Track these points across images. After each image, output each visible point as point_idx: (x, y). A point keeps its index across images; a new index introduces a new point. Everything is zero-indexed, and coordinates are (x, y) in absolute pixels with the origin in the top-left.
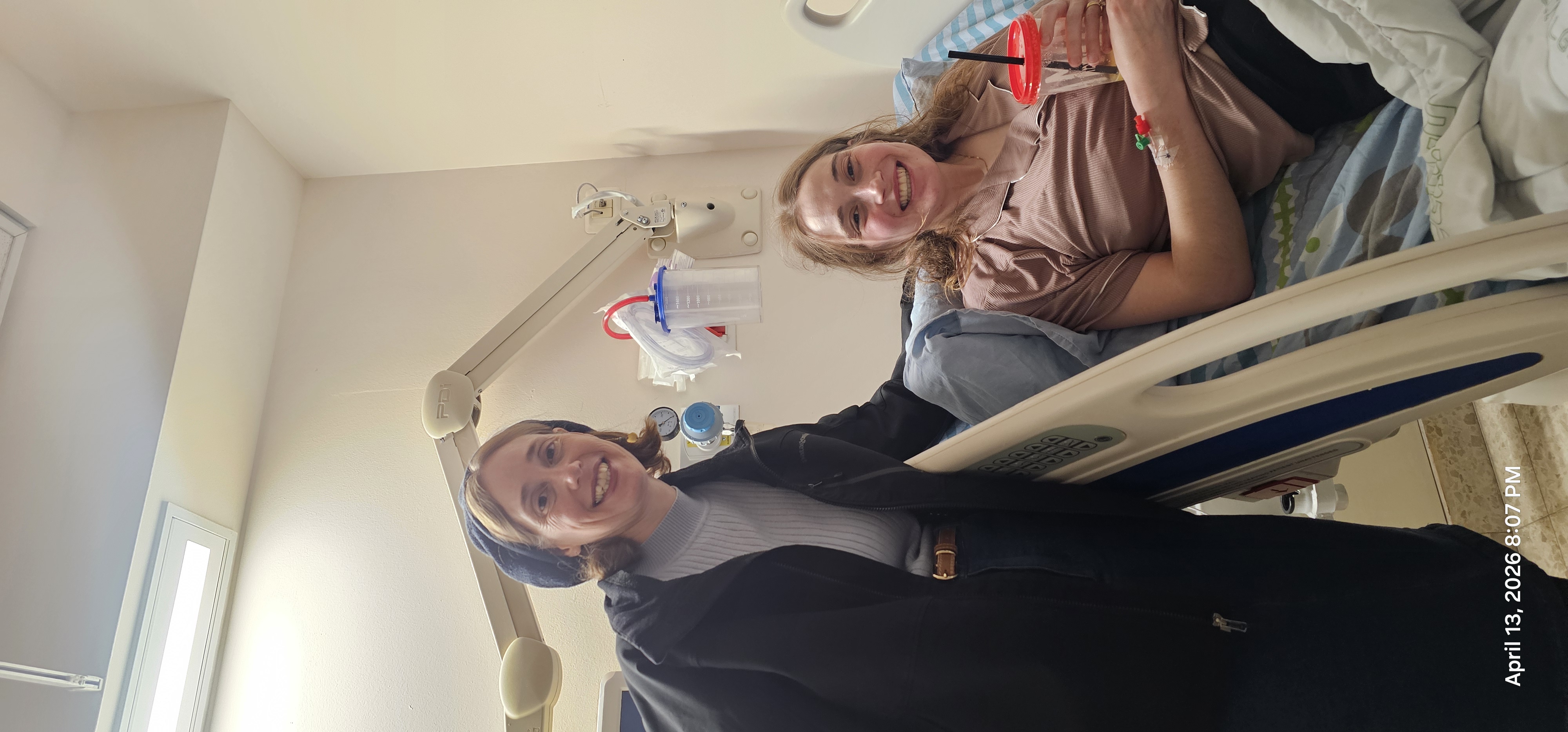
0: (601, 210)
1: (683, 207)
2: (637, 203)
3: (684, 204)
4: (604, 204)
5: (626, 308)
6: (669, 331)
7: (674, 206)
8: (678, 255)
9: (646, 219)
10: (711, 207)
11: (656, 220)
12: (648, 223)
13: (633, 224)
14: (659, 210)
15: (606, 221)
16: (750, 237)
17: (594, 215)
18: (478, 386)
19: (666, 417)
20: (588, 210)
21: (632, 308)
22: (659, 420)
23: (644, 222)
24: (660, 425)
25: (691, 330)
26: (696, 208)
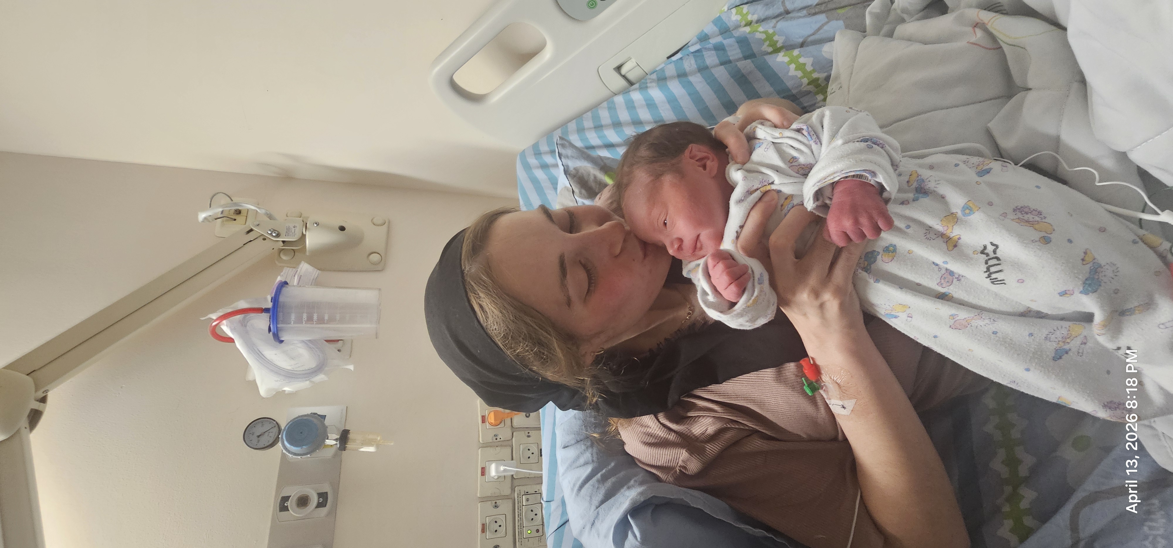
0: (234, 217)
1: (315, 225)
2: (270, 217)
3: (316, 223)
4: (238, 212)
5: (239, 317)
6: (282, 342)
7: (306, 224)
8: (305, 267)
9: (277, 232)
10: (342, 229)
11: (287, 234)
12: (278, 235)
13: (262, 235)
14: (291, 226)
15: (238, 227)
16: (375, 258)
17: (227, 221)
18: (42, 387)
19: (267, 426)
20: (222, 216)
21: (244, 318)
22: (259, 430)
23: (274, 235)
24: (258, 436)
25: (310, 340)
26: (328, 228)
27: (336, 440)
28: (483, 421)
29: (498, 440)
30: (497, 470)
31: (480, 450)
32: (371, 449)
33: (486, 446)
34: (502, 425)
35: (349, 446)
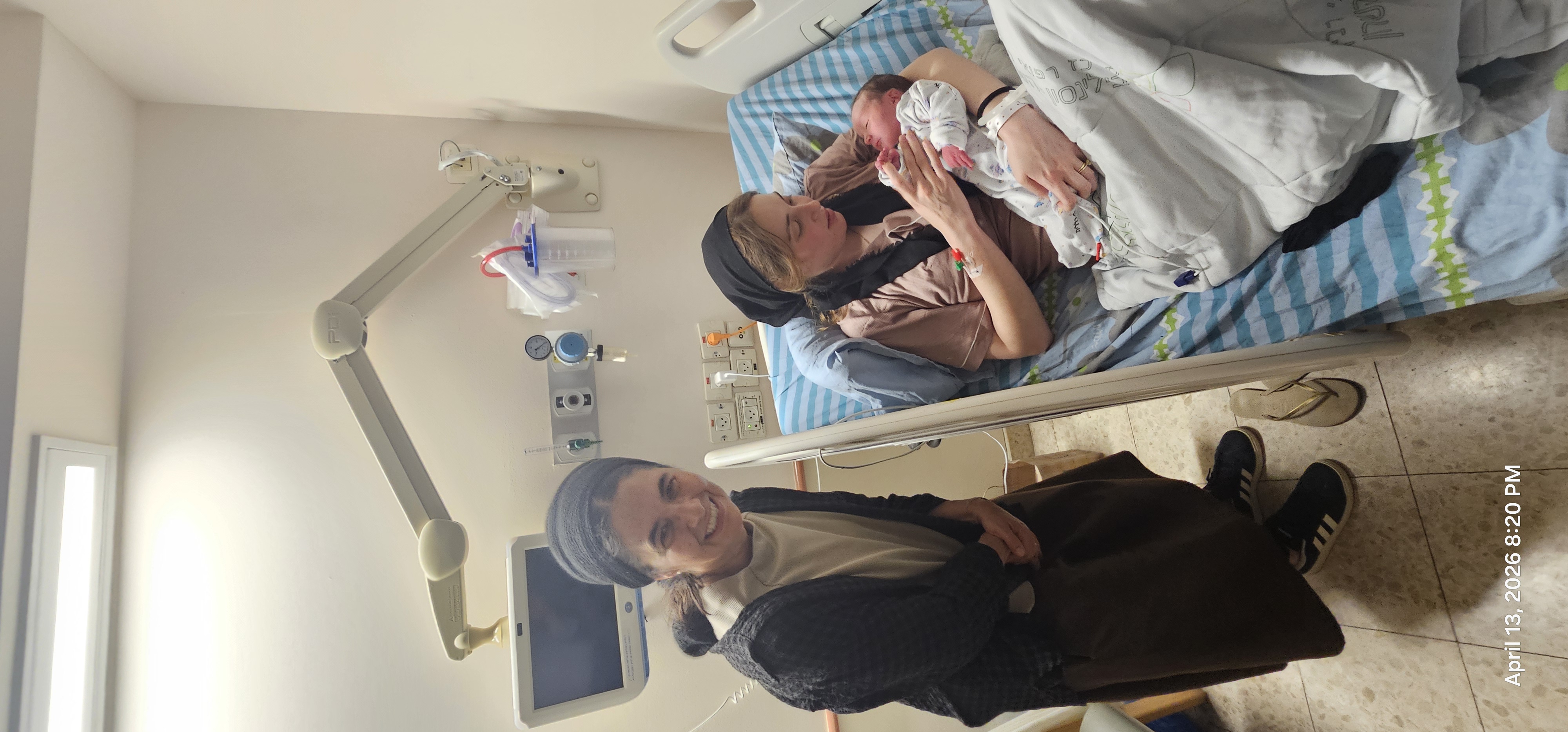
0: (461, 164)
1: (538, 169)
2: (497, 163)
4: (463, 159)
5: (501, 255)
6: (538, 274)
7: (530, 168)
8: (536, 210)
9: (508, 178)
10: (561, 172)
11: (517, 180)
12: (509, 181)
13: (495, 180)
14: (519, 172)
15: (473, 174)
16: (591, 198)
17: (455, 167)
18: (364, 313)
19: (540, 343)
20: (451, 164)
21: (506, 255)
22: (535, 345)
23: (506, 180)
24: (536, 350)
25: (556, 274)
26: (549, 172)
27: (595, 352)
28: (704, 341)
29: (718, 356)
30: (722, 377)
31: (704, 364)
32: (622, 360)
33: (707, 361)
34: (720, 344)
35: (604, 357)
